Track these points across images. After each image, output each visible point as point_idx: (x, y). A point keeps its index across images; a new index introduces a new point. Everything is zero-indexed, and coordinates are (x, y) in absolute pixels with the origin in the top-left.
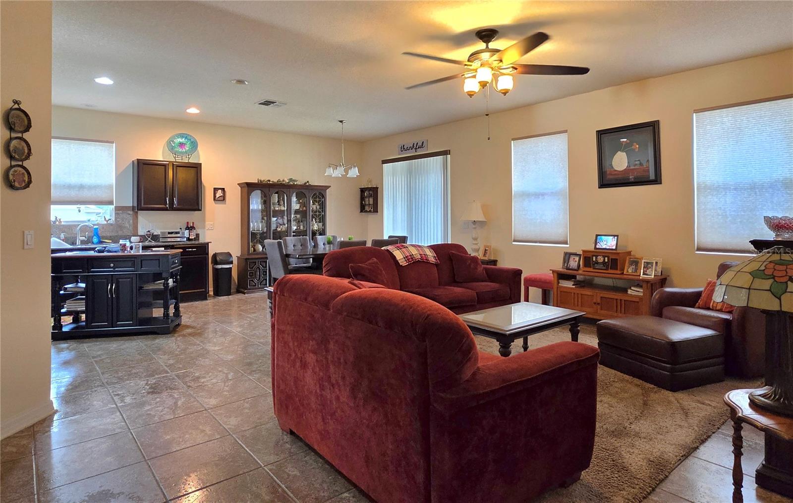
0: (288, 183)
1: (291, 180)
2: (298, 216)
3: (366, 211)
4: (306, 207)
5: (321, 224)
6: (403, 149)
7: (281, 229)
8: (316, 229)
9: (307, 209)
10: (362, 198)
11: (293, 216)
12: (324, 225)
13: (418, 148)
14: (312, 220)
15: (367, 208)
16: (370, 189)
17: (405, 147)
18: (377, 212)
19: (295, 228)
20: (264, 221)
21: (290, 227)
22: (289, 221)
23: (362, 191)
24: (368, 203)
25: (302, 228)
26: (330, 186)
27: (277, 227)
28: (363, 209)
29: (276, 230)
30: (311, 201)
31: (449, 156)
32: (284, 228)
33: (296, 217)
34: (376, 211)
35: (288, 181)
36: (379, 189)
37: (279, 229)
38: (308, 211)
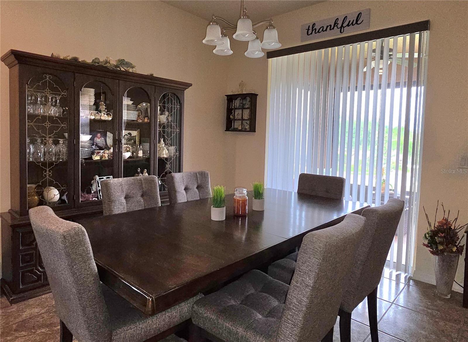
0: (117, 66)
1: (122, 62)
2: (134, 133)
3: (236, 130)
4: (150, 119)
5: (172, 149)
6: (312, 30)
7: (101, 157)
8: (165, 156)
9: (150, 121)
10: (230, 111)
11: (124, 132)
12: (180, 150)
13: (348, 25)
14: (160, 141)
15: (237, 125)
16: (243, 96)
17: (317, 27)
18: (255, 132)
19: (127, 155)
20: (61, 141)
21: (118, 153)
22: (117, 142)
23: (231, 98)
24: (240, 117)
25: (140, 154)
26: (191, 85)
27: (93, 153)
28: (229, 126)
29: (91, 158)
30: (159, 108)
31: (426, 34)
32: (106, 155)
33: (130, 134)
34: (253, 129)
35: (115, 63)
36: (258, 97)
37: (96, 158)
38: (153, 125)
